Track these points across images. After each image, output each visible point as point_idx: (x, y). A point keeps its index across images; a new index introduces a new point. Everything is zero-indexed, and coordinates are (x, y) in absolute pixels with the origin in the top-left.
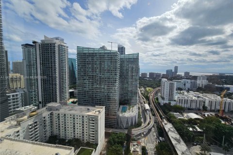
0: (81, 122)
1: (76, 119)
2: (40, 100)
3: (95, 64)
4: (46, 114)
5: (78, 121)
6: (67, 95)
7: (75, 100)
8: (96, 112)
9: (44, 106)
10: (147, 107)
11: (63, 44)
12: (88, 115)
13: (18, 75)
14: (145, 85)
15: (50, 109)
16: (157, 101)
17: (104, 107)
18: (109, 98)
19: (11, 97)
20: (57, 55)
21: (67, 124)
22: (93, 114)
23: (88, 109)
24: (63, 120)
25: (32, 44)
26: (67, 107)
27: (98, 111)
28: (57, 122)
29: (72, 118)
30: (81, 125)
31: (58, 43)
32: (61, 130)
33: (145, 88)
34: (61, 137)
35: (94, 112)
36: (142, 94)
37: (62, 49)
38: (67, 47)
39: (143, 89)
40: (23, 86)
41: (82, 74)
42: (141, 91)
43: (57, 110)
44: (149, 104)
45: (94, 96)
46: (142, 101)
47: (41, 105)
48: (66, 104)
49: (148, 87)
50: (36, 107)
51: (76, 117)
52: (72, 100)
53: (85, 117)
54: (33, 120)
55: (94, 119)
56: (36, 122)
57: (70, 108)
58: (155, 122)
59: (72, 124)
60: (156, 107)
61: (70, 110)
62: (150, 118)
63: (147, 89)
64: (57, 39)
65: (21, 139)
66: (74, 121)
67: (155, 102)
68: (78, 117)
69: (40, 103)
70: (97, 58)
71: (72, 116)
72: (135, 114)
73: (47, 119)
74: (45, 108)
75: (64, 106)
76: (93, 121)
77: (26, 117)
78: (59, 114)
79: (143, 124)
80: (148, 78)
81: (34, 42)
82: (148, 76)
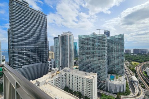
0: (82, 82)
1: (78, 79)
2: (61, 65)
3: (90, 45)
4: (63, 73)
5: (80, 81)
6: (73, 64)
7: (78, 67)
8: (91, 76)
9: (62, 69)
10: (135, 78)
11: (71, 35)
12: (86, 78)
13: (52, 52)
14: (130, 59)
15: (65, 71)
16: (145, 75)
17: (97, 74)
18: (99, 68)
19: (49, 63)
20: (68, 41)
21: (74, 81)
22: (89, 78)
23: (86, 74)
24: (72, 79)
25: (58, 37)
26: (74, 71)
27: (93, 76)
28: (69, 79)
29: (76, 79)
30: (82, 84)
31: (68, 34)
32: (71, 85)
33: (130, 62)
34: (71, 89)
35: (90, 76)
36: (127, 66)
37: (71, 38)
38: (73, 36)
39: (128, 62)
40: (54, 58)
41: (81, 51)
42: (126, 64)
43: (68, 72)
44: (136, 76)
45: (89, 66)
46: (128, 73)
47: (61, 68)
48: (73, 69)
49: (134, 61)
50: (59, 69)
51: (79, 78)
52: (75, 67)
53: (84, 79)
54: (58, 75)
55: (90, 81)
56: (59, 77)
57: (75, 72)
58: (146, 95)
59: (76, 82)
60: (145, 80)
61: (75, 73)
62: (140, 90)
63: (133, 63)
64: (68, 32)
65: (53, 85)
66: (78, 80)
67: (144, 75)
68: (80, 78)
69: (60, 67)
70: (91, 41)
71: (76, 77)
72: (123, 83)
73: (64, 77)
74: (63, 70)
75: (72, 70)
76: (90, 82)
77: (55, 74)
78: (69, 75)
79: (131, 94)
80: (132, 53)
81: (59, 36)
82: (133, 52)
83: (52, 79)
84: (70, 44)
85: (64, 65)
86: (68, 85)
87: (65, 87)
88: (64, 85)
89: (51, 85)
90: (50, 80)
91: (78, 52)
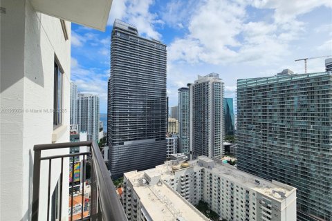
0: (244, 200)
1: (235, 190)
2: (191, 150)
3: (270, 104)
4: (197, 169)
5: (240, 197)
6: (222, 150)
7: (233, 160)
8: (274, 192)
9: (195, 158)
11: (217, 81)
12: (257, 192)
13: (174, 119)
15: (201, 164)
17: (295, 189)
18: (305, 173)
19: (169, 142)
21: (221, 193)
22: (267, 195)
23: (258, 182)
24: (217, 185)
25: (186, 87)
26: (223, 167)
27: (279, 193)
28: (209, 185)
29: (229, 188)
30: (244, 204)
31: (211, 80)
32: (213, 199)
35: (271, 191)
37: (218, 87)
38: (223, 84)
40: (177, 132)
41: (245, 120)
43: (209, 167)
45: (268, 161)
47: (191, 156)
48: (220, 162)
50: (187, 157)
52: (227, 158)
53: (251, 193)
54: (185, 171)
55: (269, 205)
56: (187, 176)
57: (227, 171)
59: (229, 196)
61: (227, 174)
64: (211, 76)
66: (232, 193)
68: (239, 189)
69: (191, 152)
70: (273, 92)
71: (229, 184)
74: (196, 161)
75: (218, 165)
76: (269, 208)
77: (179, 166)
78: (211, 175)
81: (189, 85)
83: (173, 177)
84: (215, 103)
85: (200, 150)
86: (206, 198)
87: (201, 202)
88: (199, 198)
89: (170, 188)
90: (168, 177)
91: (235, 122)
